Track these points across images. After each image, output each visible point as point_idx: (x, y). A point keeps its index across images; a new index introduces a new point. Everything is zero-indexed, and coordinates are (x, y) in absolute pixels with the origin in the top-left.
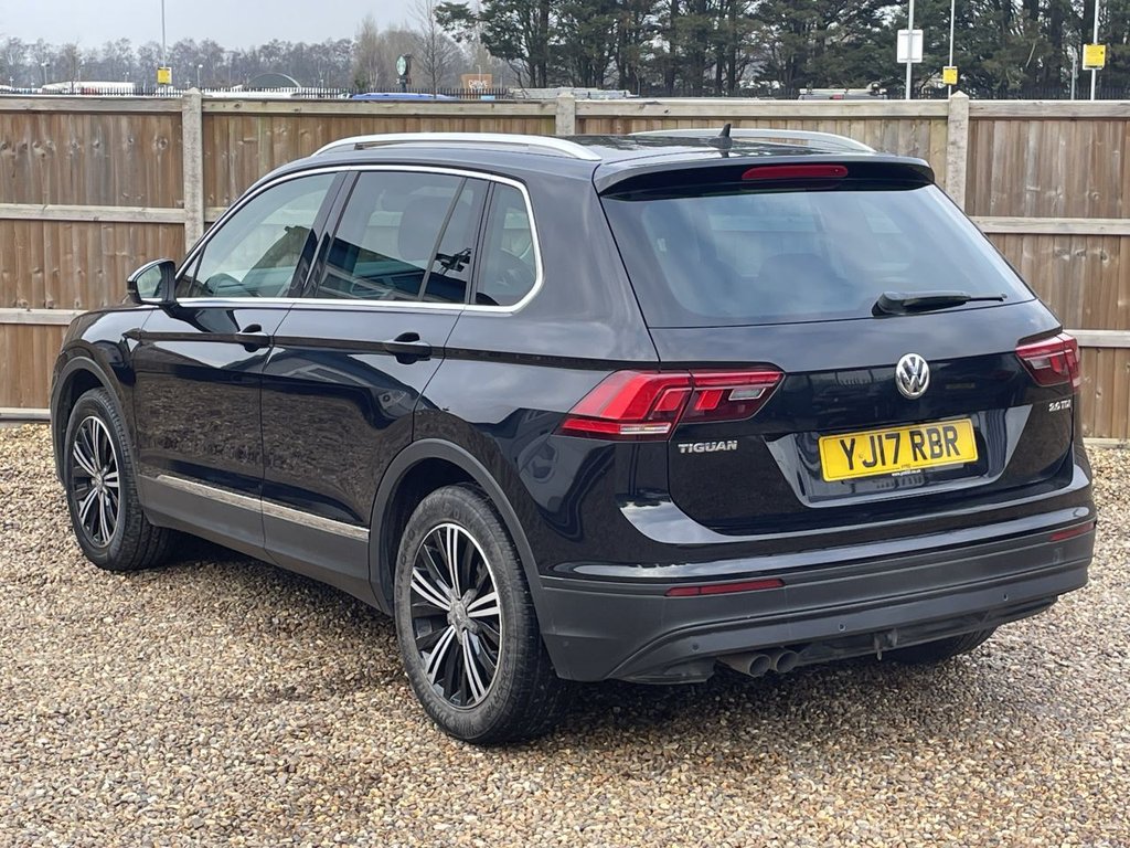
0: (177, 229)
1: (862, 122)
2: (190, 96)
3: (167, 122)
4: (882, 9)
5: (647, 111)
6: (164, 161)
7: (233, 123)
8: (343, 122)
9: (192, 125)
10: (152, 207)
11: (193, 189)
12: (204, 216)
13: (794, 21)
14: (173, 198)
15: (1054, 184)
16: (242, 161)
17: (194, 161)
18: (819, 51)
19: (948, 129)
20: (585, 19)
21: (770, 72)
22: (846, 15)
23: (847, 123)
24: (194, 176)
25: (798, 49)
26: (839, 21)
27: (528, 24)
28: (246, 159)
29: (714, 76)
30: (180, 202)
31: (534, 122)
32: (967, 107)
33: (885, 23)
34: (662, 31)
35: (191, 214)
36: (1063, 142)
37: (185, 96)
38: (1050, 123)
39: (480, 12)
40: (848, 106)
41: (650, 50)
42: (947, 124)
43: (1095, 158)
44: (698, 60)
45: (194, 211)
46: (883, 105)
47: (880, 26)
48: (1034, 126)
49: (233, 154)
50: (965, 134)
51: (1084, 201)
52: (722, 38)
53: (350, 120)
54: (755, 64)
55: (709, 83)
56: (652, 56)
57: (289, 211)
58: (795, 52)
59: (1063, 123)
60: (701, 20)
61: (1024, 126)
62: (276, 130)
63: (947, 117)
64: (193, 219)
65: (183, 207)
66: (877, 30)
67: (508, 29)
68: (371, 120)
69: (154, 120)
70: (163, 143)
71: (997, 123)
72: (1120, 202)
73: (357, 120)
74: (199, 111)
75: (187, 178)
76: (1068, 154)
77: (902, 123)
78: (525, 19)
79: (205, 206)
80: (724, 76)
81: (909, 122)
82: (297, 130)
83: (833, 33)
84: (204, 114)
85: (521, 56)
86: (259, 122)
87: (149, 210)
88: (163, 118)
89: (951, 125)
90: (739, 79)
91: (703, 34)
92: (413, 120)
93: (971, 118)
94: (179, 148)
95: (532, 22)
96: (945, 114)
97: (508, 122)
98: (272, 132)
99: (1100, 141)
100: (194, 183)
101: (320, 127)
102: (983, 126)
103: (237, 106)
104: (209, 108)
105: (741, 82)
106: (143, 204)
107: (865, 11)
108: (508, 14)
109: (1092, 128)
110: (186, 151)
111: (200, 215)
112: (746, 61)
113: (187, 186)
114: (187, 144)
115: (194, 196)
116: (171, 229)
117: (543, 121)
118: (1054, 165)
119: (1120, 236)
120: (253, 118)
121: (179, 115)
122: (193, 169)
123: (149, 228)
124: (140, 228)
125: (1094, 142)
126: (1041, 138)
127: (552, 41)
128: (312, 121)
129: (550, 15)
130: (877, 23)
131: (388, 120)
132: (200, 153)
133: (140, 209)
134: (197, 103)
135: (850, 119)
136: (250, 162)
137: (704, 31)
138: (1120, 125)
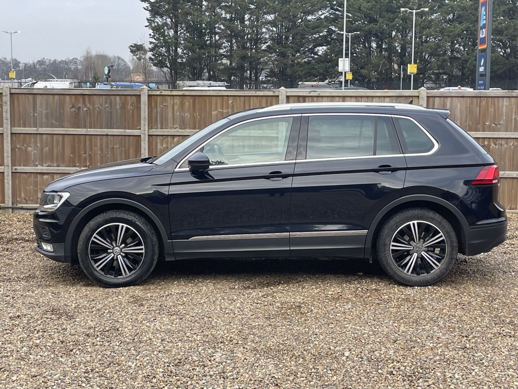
0: (137, 137)
1: (389, 98)
2: (144, 89)
3: (134, 98)
4: (318, 48)
5: (312, 94)
6: (133, 112)
7: (159, 98)
8: (200, 98)
9: (144, 99)
10: (128, 129)
11: (144, 123)
12: (148, 133)
13: (282, 53)
14: (137, 125)
15: (456, 119)
16: (162, 112)
17: (145, 112)
18: (292, 66)
19: (419, 101)
20: (194, 52)
21: (272, 74)
22: (303, 50)
23: (383, 98)
24: (145, 118)
25: (285, 64)
26: (300, 53)
27: (170, 53)
28: (164, 112)
29: (249, 76)
30: (139, 128)
31: (271, 97)
32: (426, 93)
33: (319, 54)
34: (225, 56)
35: (143, 132)
36: (459, 105)
37: (142, 89)
38: (454, 98)
39: (149, 48)
40: (383, 92)
41: (222, 64)
42: (418, 99)
43: (470, 111)
44: (241, 68)
45: (145, 131)
46: (396, 92)
47: (318, 55)
48: (449, 99)
49: (159, 110)
50: (425, 102)
51: (466, 126)
52: (253, 60)
53: (203, 97)
54: (266, 70)
55: (246, 78)
56: (223, 67)
57: (180, 130)
58: (283, 66)
59: (459, 98)
60: (243, 52)
61: (446, 99)
62: (175, 101)
63: (418, 96)
64: (144, 134)
65: (140, 129)
66: (316, 56)
67: (161, 55)
68: (210, 97)
69: (129, 97)
70: (133, 106)
71: (436, 98)
72: (479, 126)
73: (205, 97)
74: (147, 95)
75: (142, 119)
76: (461, 110)
77: (403, 98)
78: (168, 51)
79: (148, 128)
80: (253, 75)
81: (405, 98)
82: (183, 101)
83: (298, 58)
84: (149, 95)
85: (167, 67)
86: (169, 98)
87: (127, 130)
88: (133, 97)
89: (420, 99)
90: (259, 77)
91: (244, 58)
92: (226, 97)
93: (427, 97)
94: (139, 108)
95: (171, 52)
96: (417, 95)
97: (261, 98)
98: (174, 102)
99: (472, 104)
100: (145, 120)
101: (192, 100)
102: (431, 99)
103: (161, 92)
104: (150, 93)
105: (260, 78)
106: (124, 128)
107: (311, 49)
108: (161, 49)
109: (469, 100)
110: (141, 109)
111: (146, 132)
112: (262, 69)
113: (142, 122)
114: (142, 106)
115: (145, 125)
116: (135, 137)
117: (274, 98)
118: (456, 112)
119: (479, 138)
120: (167, 97)
121: (140, 95)
122: (145, 115)
123: (127, 137)
124: (124, 137)
125: (470, 105)
126: (451, 103)
127: (179, 60)
128: (189, 97)
129: (178, 49)
130: (316, 54)
131: (217, 97)
132: (147, 110)
133: (123, 130)
134: (146, 91)
135: (385, 97)
136: (165, 112)
137: (245, 57)
138: (479, 99)
